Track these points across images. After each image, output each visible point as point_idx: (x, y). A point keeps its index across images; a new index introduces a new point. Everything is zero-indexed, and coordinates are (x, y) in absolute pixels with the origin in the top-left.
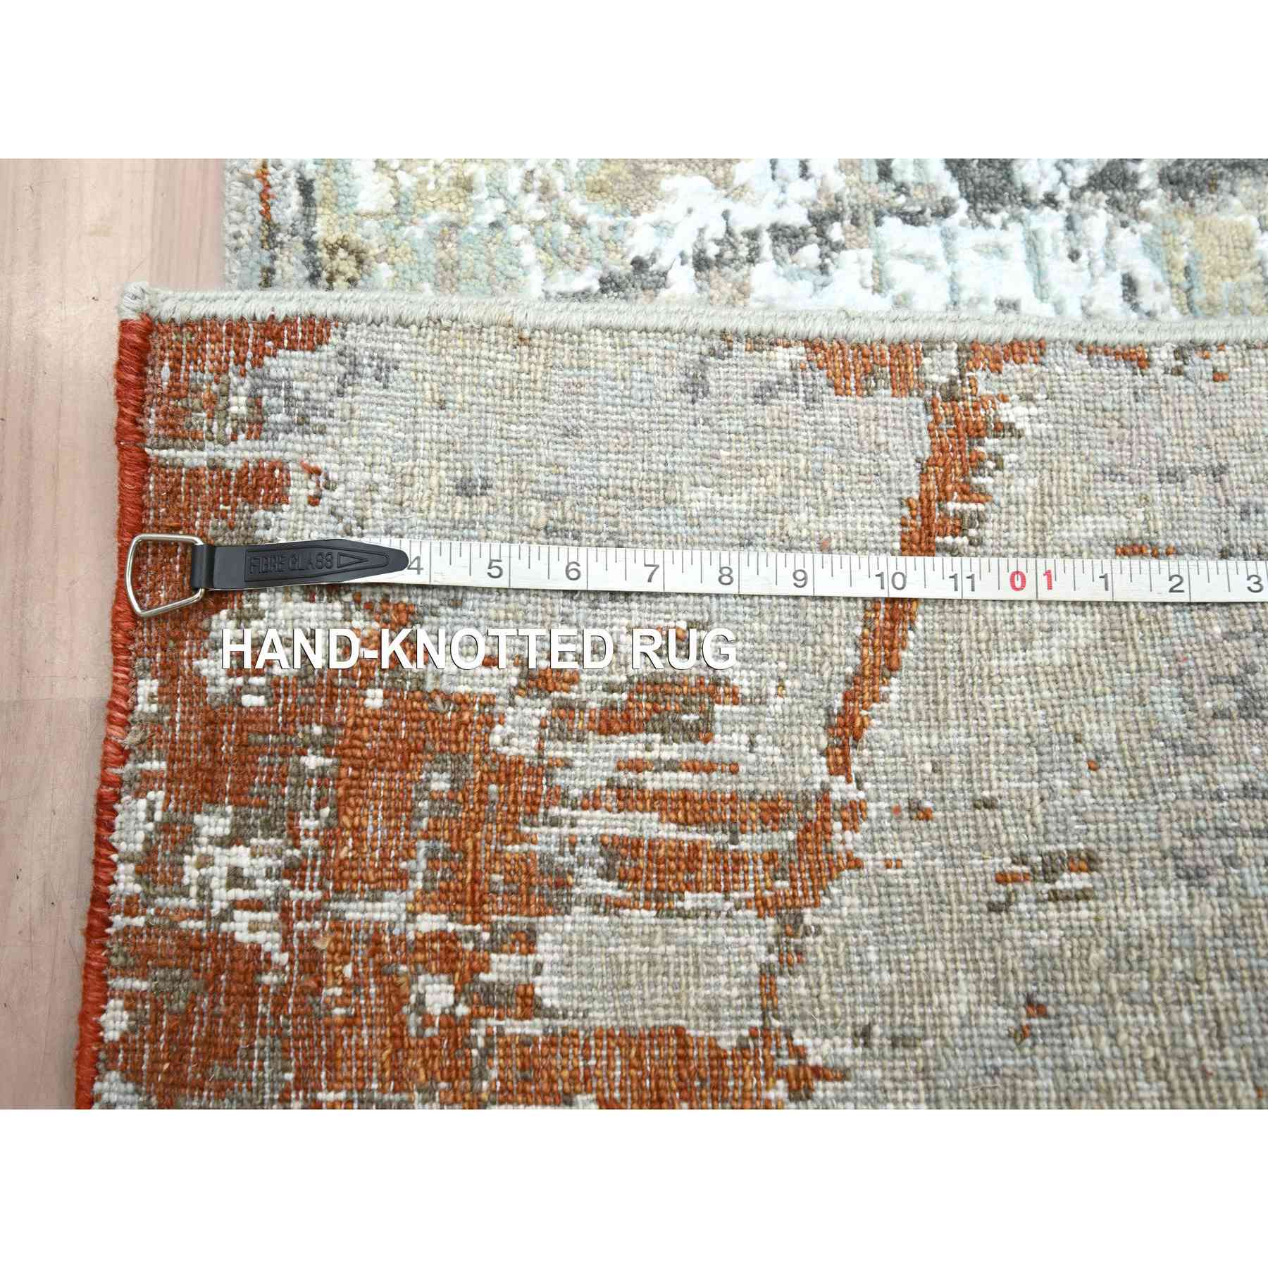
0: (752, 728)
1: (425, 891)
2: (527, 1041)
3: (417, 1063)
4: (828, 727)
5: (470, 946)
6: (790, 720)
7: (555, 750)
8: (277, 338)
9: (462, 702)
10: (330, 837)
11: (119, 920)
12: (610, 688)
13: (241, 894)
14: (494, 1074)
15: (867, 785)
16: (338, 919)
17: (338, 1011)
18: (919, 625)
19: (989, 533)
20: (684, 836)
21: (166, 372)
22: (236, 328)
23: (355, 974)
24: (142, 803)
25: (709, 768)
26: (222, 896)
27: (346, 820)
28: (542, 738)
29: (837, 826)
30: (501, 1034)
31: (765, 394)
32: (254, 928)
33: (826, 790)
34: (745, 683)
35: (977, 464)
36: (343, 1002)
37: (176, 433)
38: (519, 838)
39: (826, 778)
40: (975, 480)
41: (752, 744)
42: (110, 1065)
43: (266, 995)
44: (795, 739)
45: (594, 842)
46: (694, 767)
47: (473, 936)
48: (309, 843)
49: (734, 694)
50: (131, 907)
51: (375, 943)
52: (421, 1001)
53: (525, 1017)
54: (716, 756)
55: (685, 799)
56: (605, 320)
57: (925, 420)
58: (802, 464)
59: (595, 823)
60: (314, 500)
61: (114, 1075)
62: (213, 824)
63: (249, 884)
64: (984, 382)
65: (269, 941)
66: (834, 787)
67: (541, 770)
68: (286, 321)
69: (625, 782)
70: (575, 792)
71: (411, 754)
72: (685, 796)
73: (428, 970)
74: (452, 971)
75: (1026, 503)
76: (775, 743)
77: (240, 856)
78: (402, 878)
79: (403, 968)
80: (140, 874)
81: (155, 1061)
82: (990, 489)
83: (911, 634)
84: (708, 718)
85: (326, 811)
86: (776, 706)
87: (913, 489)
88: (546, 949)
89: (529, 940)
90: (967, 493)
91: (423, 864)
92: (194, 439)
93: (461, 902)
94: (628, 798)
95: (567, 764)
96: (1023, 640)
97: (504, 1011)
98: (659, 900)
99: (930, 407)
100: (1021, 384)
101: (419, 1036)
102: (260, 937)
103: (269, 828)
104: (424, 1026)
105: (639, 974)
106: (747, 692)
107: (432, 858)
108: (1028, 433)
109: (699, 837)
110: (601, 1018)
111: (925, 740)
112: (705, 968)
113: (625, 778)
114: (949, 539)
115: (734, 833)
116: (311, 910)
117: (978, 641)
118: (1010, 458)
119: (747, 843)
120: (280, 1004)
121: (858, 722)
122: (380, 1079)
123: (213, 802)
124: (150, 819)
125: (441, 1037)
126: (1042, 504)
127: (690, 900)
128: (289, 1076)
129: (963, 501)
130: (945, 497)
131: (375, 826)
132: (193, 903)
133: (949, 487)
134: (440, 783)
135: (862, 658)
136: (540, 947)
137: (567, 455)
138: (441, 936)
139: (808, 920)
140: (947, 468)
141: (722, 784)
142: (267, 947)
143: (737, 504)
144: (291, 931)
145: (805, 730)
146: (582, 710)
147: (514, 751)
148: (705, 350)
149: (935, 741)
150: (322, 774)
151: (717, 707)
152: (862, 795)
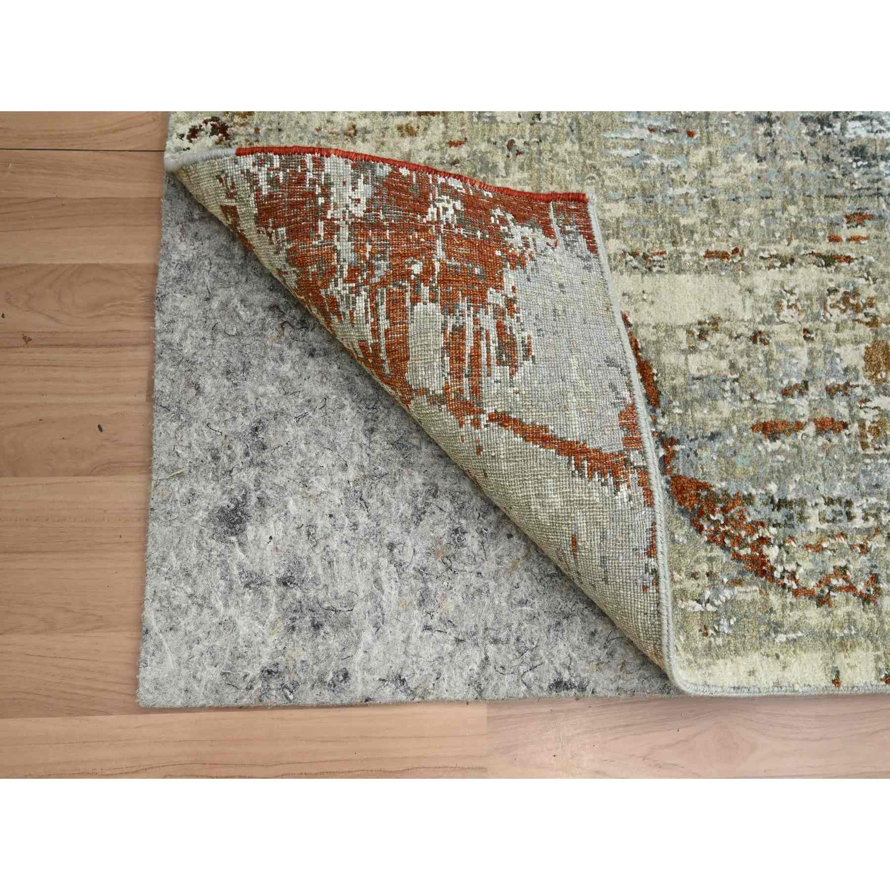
0: (502, 381)
1: (446, 264)
2: (404, 301)
3: (398, 262)
4: (504, 413)
5: (431, 280)
6: (505, 396)
7: (490, 309)
8: (589, 238)
9: (501, 279)
10: (459, 236)
11: (430, 176)
12: (511, 328)
13: (441, 210)
14: (395, 289)
15: (486, 429)
16: (437, 238)
17: (411, 237)
18: (542, 450)
19: (577, 479)
20: (467, 356)
21: (573, 207)
22: (589, 227)
23: (422, 242)
24: (462, 187)
25: (489, 365)
26: (440, 205)
27: (464, 241)
28: (493, 305)
29: (472, 417)
30: (406, 291)
31: (613, 387)
32: (432, 213)
33: (483, 412)
34: (517, 378)
35: (603, 474)
36: (414, 238)
37: (557, 210)
38: (464, 295)
39: (488, 412)
40: (596, 473)
41: (497, 382)
42: (394, 169)
43: (414, 216)
44: (500, 398)
45: (463, 323)
46: (488, 358)
47: (433, 281)
48: (456, 231)
49: (513, 374)
50: (435, 181)
51: (430, 248)
52: (415, 263)
53: (411, 298)
54: (492, 367)
55: (478, 356)
56: (621, 332)
57: (616, 450)
58: (592, 400)
59: (469, 322)
60: (548, 244)
61: (390, 170)
62: (459, 205)
63: (444, 213)
64: (634, 476)
65: (429, 217)
66: (485, 416)
67: (484, 304)
68: (594, 241)
69: (482, 333)
70: (478, 315)
71: (484, 262)
72: (479, 356)
73: (424, 264)
74: (424, 273)
75: (590, 497)
76: (498, 390)
77: (451, 211)
78: (449, 257)
79: (424, 257)
80: (442, 184)
81: (395, 182)
82: (594, 479)
83: (538, 446)
84: (504, 364)
85: (466, 236)
86: (510, 391)
87: (590, 446)
88: (431, 306)
89: (433, 300)
90: (591, 469)
91: (454, 264)
92: (556, 215)
93: (443, 277)
94: (477, 334)
95: (486, 313)
96: (539, 494)
97: (413, 292)
98: (447, 348)
99: (621, 453)
100: (635, 495)
101: (405, 263)
102: (430, 215)
103: (459, 220)
104: (408, 264)
105: (424, 340)
106: (514, 379)
107: (455, 267)
108: (617, 497)
109: (467, 362)
110: (411, 328)
111: (502, 453)
112: (427, 366)
113: (483, 333)
114: (573, 462)
115: (468, 376)
116: (439, 231)
117: (537, 475)
118: (606, 490)
119: (465, 380)
120: (413, 220)
121: (507, 424)
122: (392, 250)
123: (464, 206)
124: (458, 188)
125: (405, 270)
126: (589, 504)
127: (447, 359)
128: (393, 221)
129: (588, 468)
130: (589, 460)
131: (462, 250)
132: (437, 197)
133: (592, 461)
134: (477, 271)
135: (529, 425)
136: (431, 304)
137: (578, 319)
138: (433, 268)
139: (443, 406)
140: (599, 460)
141: (484, 370)
142: (427, 217)
143: (575, 376)
144: (432, 224)
145: (503, 402)
146: (503, 319)
147: (489, 295)
148: (622, 366)
149: (502, 457)
150: (475, 236)
151: (508, 367)
152: (483, 427)
